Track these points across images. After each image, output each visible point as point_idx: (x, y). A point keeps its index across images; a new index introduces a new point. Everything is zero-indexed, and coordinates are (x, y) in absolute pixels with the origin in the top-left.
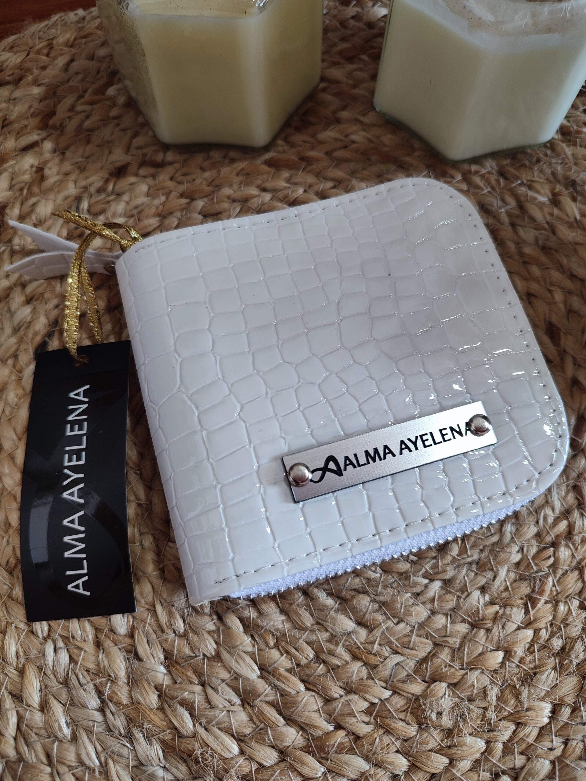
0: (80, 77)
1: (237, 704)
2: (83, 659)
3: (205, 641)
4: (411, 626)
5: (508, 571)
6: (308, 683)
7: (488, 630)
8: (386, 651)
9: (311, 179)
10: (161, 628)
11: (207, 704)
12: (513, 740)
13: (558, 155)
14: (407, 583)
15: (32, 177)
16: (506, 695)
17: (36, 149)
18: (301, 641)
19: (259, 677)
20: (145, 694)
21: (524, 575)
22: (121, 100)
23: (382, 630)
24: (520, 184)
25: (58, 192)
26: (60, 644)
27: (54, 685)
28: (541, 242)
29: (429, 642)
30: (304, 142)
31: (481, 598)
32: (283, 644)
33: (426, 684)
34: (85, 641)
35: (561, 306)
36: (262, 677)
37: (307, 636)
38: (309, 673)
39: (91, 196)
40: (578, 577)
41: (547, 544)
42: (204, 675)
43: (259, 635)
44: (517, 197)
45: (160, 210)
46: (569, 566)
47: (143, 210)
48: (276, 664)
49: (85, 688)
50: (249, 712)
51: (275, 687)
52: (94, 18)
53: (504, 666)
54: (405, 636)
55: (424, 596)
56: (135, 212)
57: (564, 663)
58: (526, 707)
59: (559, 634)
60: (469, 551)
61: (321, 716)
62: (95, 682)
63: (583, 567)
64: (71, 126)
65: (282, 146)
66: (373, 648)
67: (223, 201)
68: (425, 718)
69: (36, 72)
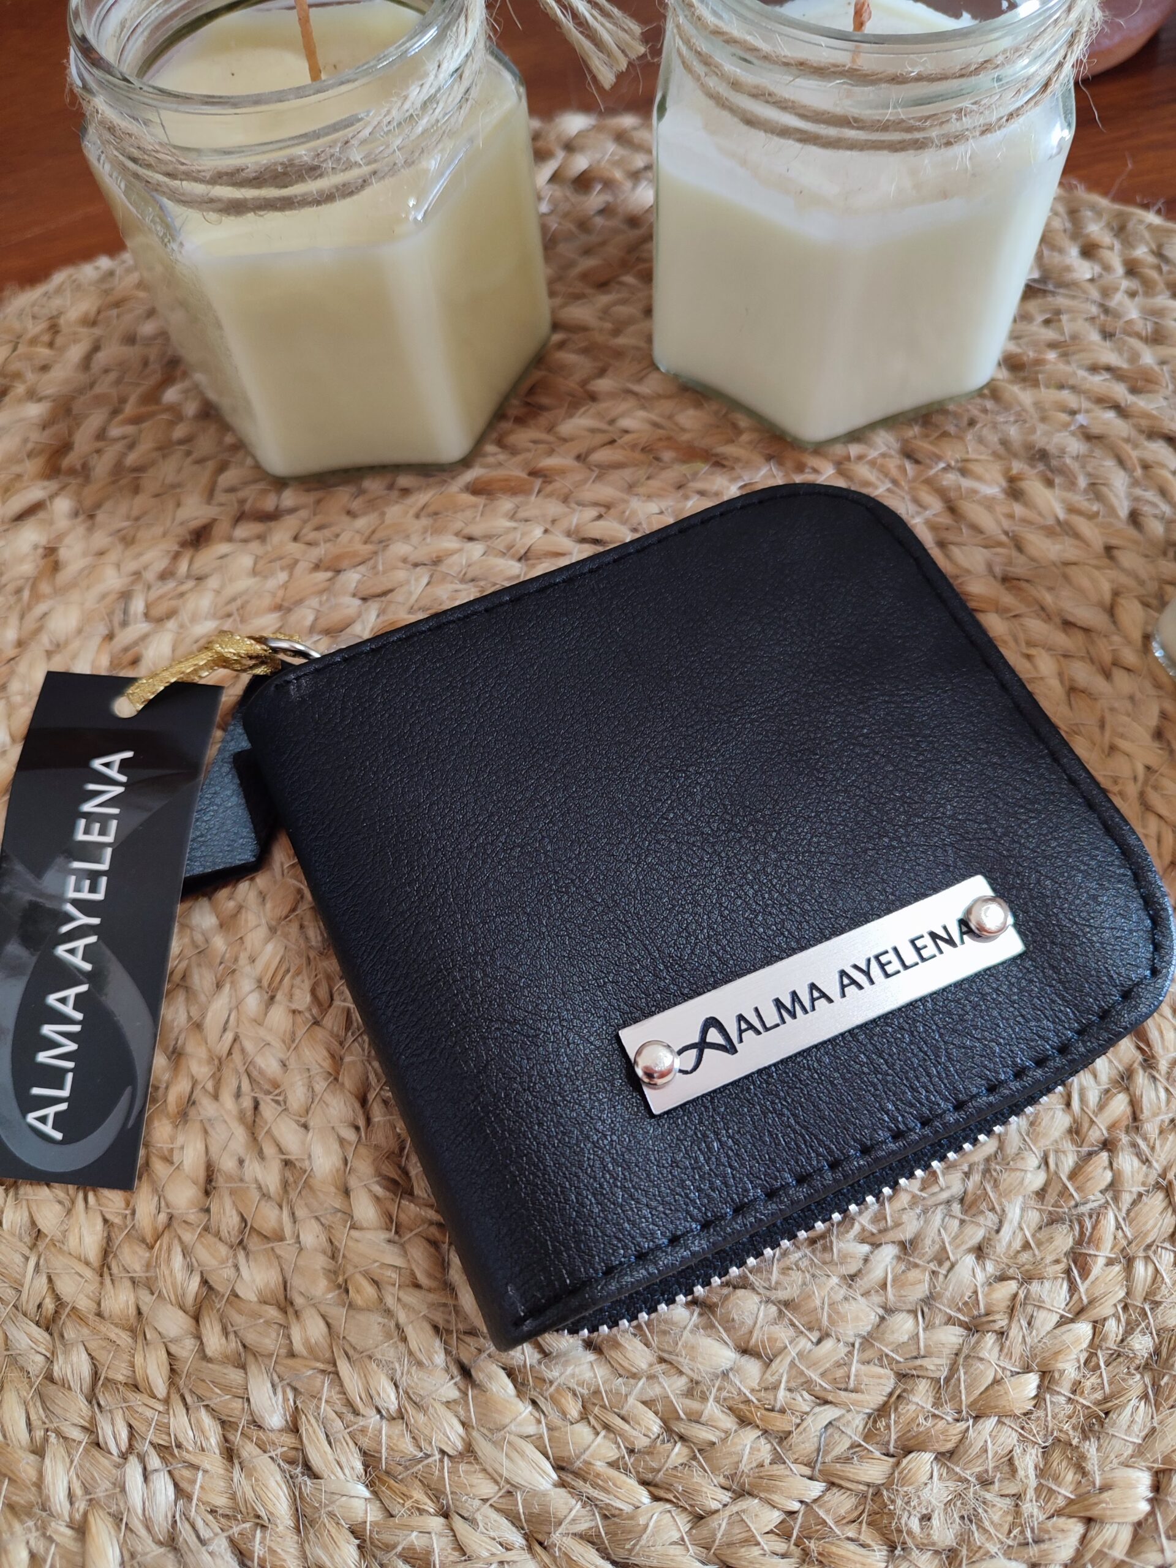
0: (112, 376)
1: (517, 1545)
2: (202, 1487)
3: (441, 1424)
4: (846, 1344)
5: (1023, 1210)
6: (656, 1486)
7: (1001, 1334)
8: (803, 1401)
9: (554, 508)
10: (352, 1406)
11: (456, 1554)
12: (1082, 1556)
13: (1007, 408)
14: (827, 1256)
15: (37, 566)
16: (1055, 1464)
17: (41, 515)
18: (631, 1400)
19: (555, 1485)
20: (331, 1547)
21: (1057, 1213)
22: (191, 408)
23: (788, 1360)
24: (945, 469)
25: (88, 588)
26: (154, 1461)
27: (148, 1550)
28: (998, 570)
29: (888, 1372)
30: (535, 442)
31: (978, 1270)
32: (596, 1410)
33: (892, 1460)
34: (203, 1450)
35: (1055, 683)
36: (562, 1484)
37: (643, 1388)
38: (654, 1465)
39: (149, 587)
40: (1164, 1204)
41: (1093, 1145)
42: (444, 1493)
43: (546, 1399)
44: (942, 493)
45: (278, 600)
46: (1144, 1184)
47: (247, 602)
48: (588, 1453)
49: (211, 1548)
50: (542, 1560)
51: (589, 1502)
52: (128, 271)
53: (1043, 1404)
54: (838, 1365)
55: (865, 1279)
56: (233, 607)
57: (1162, 1383)
58: (1098, 1484)
59: (1143, 1325)
60: (941, 1178)
61: (688, 1550)
62: (231, 1532)
63: (1170, 1183)
64: (102, 467)
65: (495, 454)
66: (775, 1399)
67: (396, 568)
68: (899, 1531)
69: (31, 377)
